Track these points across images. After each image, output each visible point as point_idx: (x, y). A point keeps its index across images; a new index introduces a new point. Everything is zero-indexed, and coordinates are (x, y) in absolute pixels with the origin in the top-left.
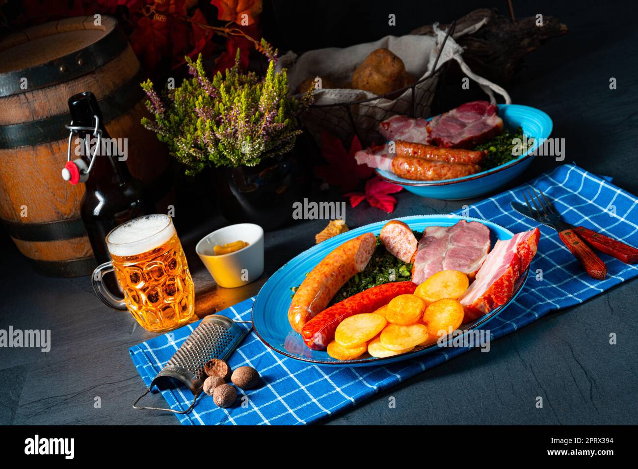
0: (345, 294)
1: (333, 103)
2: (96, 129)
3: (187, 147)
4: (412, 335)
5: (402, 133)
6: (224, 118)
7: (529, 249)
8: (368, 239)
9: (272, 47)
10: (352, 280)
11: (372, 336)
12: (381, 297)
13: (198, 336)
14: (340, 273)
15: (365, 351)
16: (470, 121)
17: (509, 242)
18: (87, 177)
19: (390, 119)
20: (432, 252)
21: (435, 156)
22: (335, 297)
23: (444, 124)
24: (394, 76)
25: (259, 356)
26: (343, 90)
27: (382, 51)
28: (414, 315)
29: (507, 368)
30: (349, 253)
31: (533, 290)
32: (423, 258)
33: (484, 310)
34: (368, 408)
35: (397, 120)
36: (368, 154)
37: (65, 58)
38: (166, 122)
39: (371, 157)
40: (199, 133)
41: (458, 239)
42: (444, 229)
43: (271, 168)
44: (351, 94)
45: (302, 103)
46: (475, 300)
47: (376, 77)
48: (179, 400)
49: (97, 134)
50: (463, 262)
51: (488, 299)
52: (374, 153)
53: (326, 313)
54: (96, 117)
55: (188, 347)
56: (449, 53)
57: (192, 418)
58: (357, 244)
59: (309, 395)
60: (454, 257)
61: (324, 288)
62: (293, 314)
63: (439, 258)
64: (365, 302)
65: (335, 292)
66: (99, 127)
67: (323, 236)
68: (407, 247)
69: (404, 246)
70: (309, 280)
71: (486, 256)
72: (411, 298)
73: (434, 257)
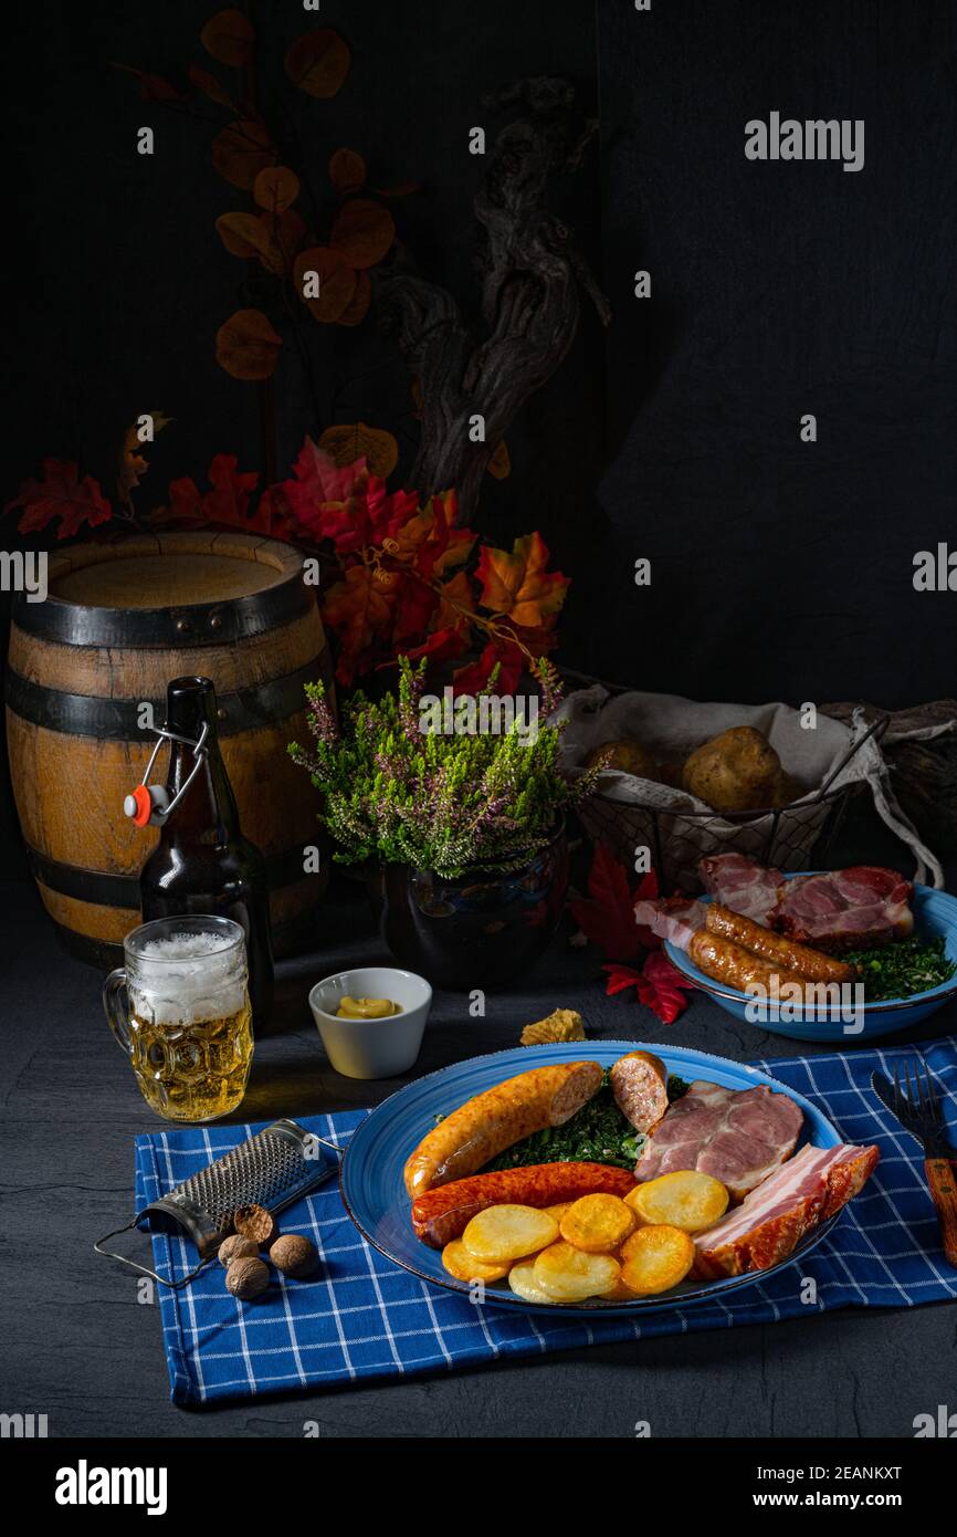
0: (516, 1157)
1: (632, 801)
2: (198, 745)
3: (346, 815)
4: (590, 1274)
5: (734, 888)
6: (422, 783)
7: (848, 1180)
8: (586, 1072)
9: (556, 676)
10: (537, 1136)
11: (523, 1252)
12: (568, 1184)
13: (247, 1154)
14: (517, 1118)
15: (503, 1275)
16: (857, 902)
17: (824, 1153)
18: (163, 821)
19: (721, 856)
20: (687, 1129)
21: (768, 949)
22: (497, 1157)
23: (809, 893)
24: (756, 782)
25: (337, 1221)
26: (656, 784)
27: (748, 731)
28: (608, 1236)
29: (732, 1388)
30: (544, 1088)
31: (837, 1254)
32: (670, 1135)
33: (731, 1269)
34: (470, 1381)
35: (734, 863)
36: (657, 911)
37: (189, 609)
38: (333, 758)
39: (661, 917)
40: (373, 796)
41: (743, 1119)
42: (725, 1093)
43: (486, 886)
44: (667, 795)
45: (574, 789)
46: (721, 1245)
47: (724, 774)
48: (175, 1259)
49: (198, 753)
50: (733, 1164)
51: (742, 1250)
52: (669, 911)
53: (466, 1185)
54: (205, 724)
55: (223, 1169)
56: (862, 769)
57: (181, 1300)
58: (564, 1074)
59: (386, 1323)
60: (722, 1150)
61: (481, 1138)
62: (414, 1168)
63: (695, 1145)
64: (538, 1187)
65: (500, 1149)
66: (205, 743)
67: (536, 1032)
68: (649, 1108)
69: (644, 1103)
70: (460, 1116)
71: (776, 1166)
72: (616, 1205)
73: (689, 1139)
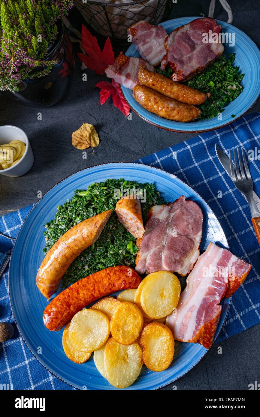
5: (145, 43)
10: (89, 247)
14: (78, 252)
16: (199, 42)
19: (138, 24)
20: (155, 240)
23: (178, 42)
28: (133, 336)
30: (87, 239)
32: (148, 246)
35: (144, 27)
36: (116, 73)
39: (117, 75)
41: (177, 222)
50: (178, 257)
52: (121, 71)
60: (172, 249)
63: (160, 248)
64: (96, 295)
67: (77, 137)
68: (136, 230)
69: (133, 228)
72: (133, 312)
73: (156, 246)
